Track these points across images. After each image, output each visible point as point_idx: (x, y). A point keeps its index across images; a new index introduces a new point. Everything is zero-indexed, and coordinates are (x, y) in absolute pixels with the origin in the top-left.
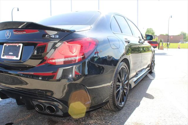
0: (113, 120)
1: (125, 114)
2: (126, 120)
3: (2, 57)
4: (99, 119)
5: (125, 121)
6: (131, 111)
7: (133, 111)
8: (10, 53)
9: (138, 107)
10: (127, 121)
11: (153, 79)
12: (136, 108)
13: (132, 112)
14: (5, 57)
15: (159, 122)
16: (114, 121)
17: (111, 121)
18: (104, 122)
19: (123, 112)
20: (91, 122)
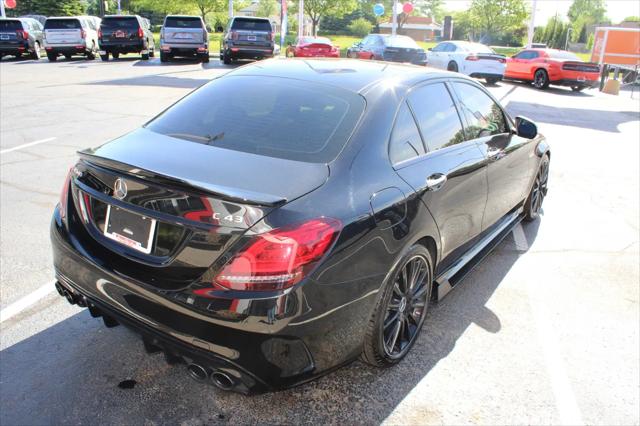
0: (370, 394)
1: (404, 378)
2: (402, 399)
3: (106, 234)
4: (336, 388)
5: (399, 401)
6: (422, 369)
7: (429, 369)
8: (126, 230)
9: (445, 359)
10: (403, 402)
11: (525, 252)
12: (439, 359)
13: (425, 373)
14: (114, 236)
15: (481, 415)
16: (371, 396)
17: (366, 397)
18: (346, 399)
19: (401, 369)
20: (315, 396)
